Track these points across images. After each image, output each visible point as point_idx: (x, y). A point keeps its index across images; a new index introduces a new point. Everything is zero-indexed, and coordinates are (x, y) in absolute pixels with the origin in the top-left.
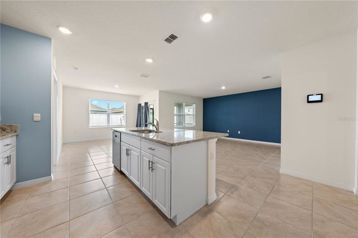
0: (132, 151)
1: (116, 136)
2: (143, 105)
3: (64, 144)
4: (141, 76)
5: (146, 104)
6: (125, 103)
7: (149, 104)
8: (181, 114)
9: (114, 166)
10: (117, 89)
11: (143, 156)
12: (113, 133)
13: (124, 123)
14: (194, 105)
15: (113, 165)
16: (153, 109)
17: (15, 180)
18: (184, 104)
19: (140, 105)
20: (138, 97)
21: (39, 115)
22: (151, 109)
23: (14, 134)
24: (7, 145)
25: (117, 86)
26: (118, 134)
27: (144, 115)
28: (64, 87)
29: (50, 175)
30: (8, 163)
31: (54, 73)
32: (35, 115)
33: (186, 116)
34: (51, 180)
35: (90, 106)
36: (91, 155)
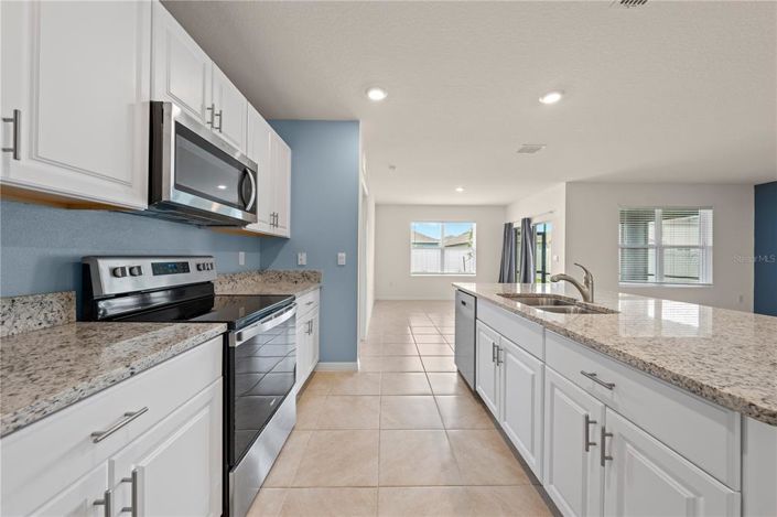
0: (509, 355)
1: (464, 303)
2: (518, 224)
3: (377, 302)
4: (520, 151)
5: (527, 221)
6: (475, 225)
7: (534, 222)
8: (641, 244)
9: (459, 371)
10: (460, 195)
11: (553, 385)
12: (457, 295)
13: (472, 269)
14: (709, 214)
15: (455, 368)
16: (544, 235)
17: (317, 358)
18: (658, 212)
19: (509, 226)
20: (504, 208)
21: (344, 255)
22: (539, 234)
23: (318, 285)
24: (309, 304)
25: (460, 190)
26: (470, 301)
27: (519, 249)
28: (377, 206)
29: (356, 361)
30: (310, 331)
31: (362, 180)
32: (340, 255)
33: (667, 251)
34: (356, 371)
35: (412, 235)
36: (415, 330)
